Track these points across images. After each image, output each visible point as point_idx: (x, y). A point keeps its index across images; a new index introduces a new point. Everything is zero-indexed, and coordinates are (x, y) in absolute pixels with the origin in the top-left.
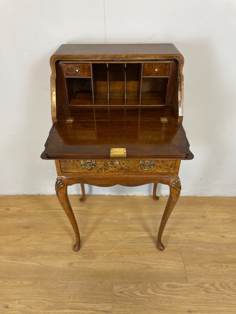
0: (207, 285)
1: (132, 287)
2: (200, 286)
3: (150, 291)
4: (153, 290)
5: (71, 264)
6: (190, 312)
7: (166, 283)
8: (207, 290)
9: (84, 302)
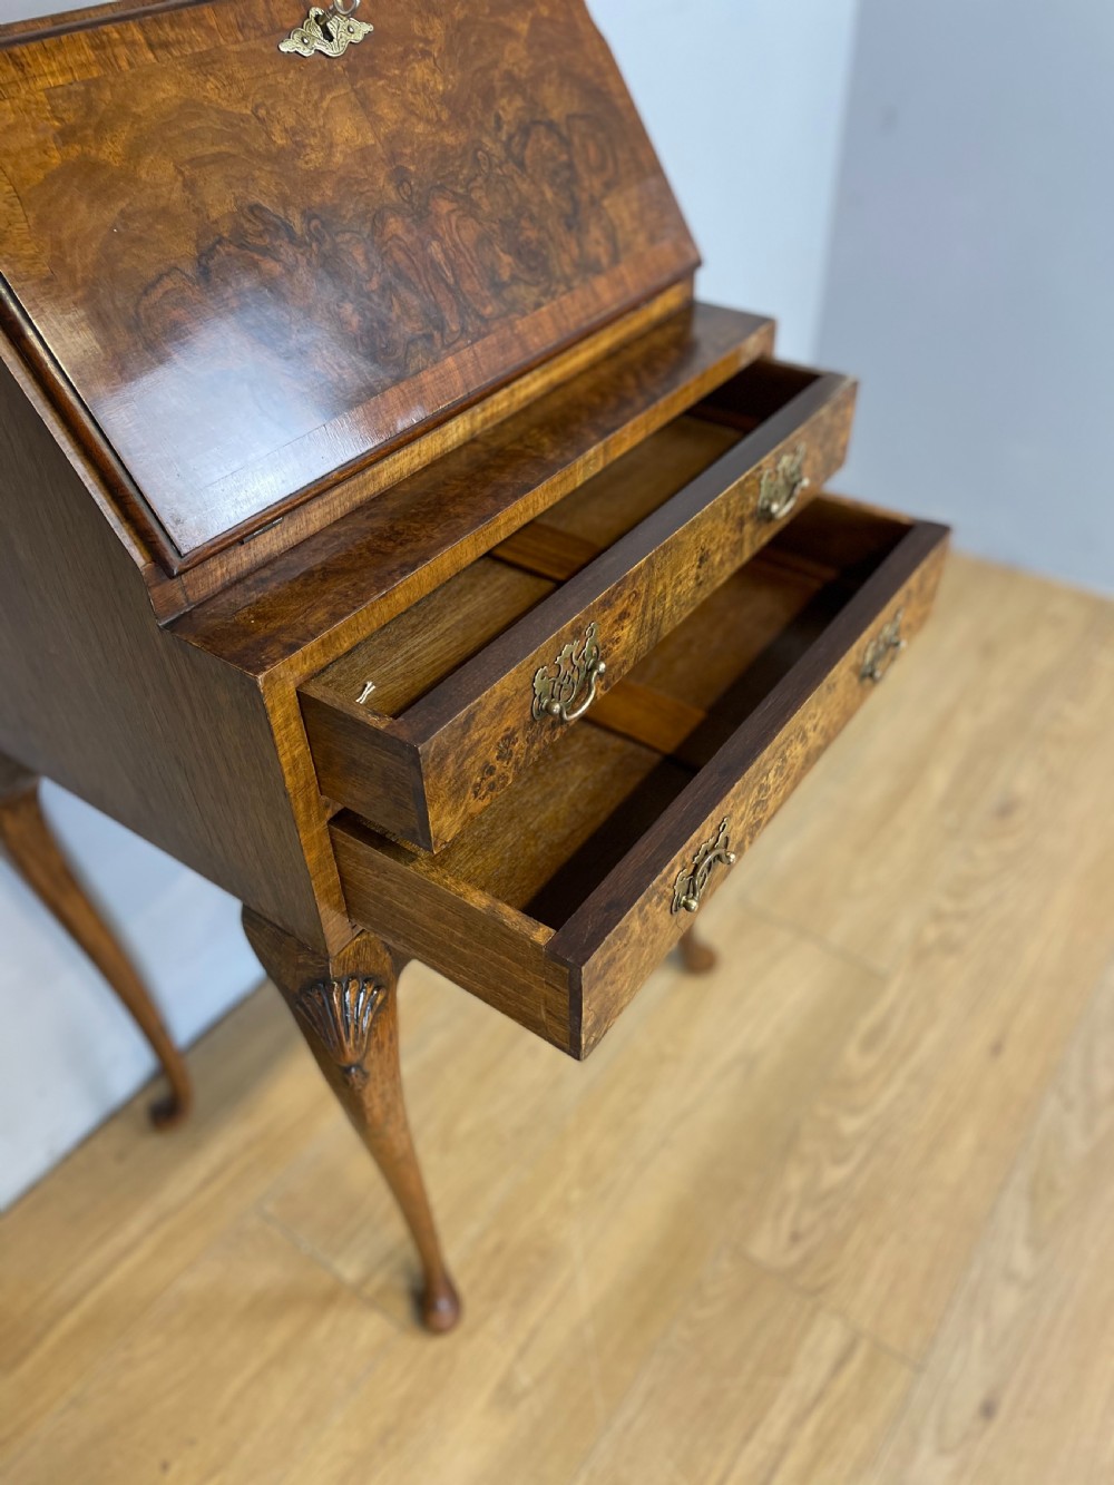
0: (931, 934)
1: (795, 1180)
2: (921, 954)
3: (850, 1125)
4: (854, 1111)
5: (506, 1395)
6: (997, 1049)
7: (852, 1051)
8: (950, 947)
9: (747, 1438)
